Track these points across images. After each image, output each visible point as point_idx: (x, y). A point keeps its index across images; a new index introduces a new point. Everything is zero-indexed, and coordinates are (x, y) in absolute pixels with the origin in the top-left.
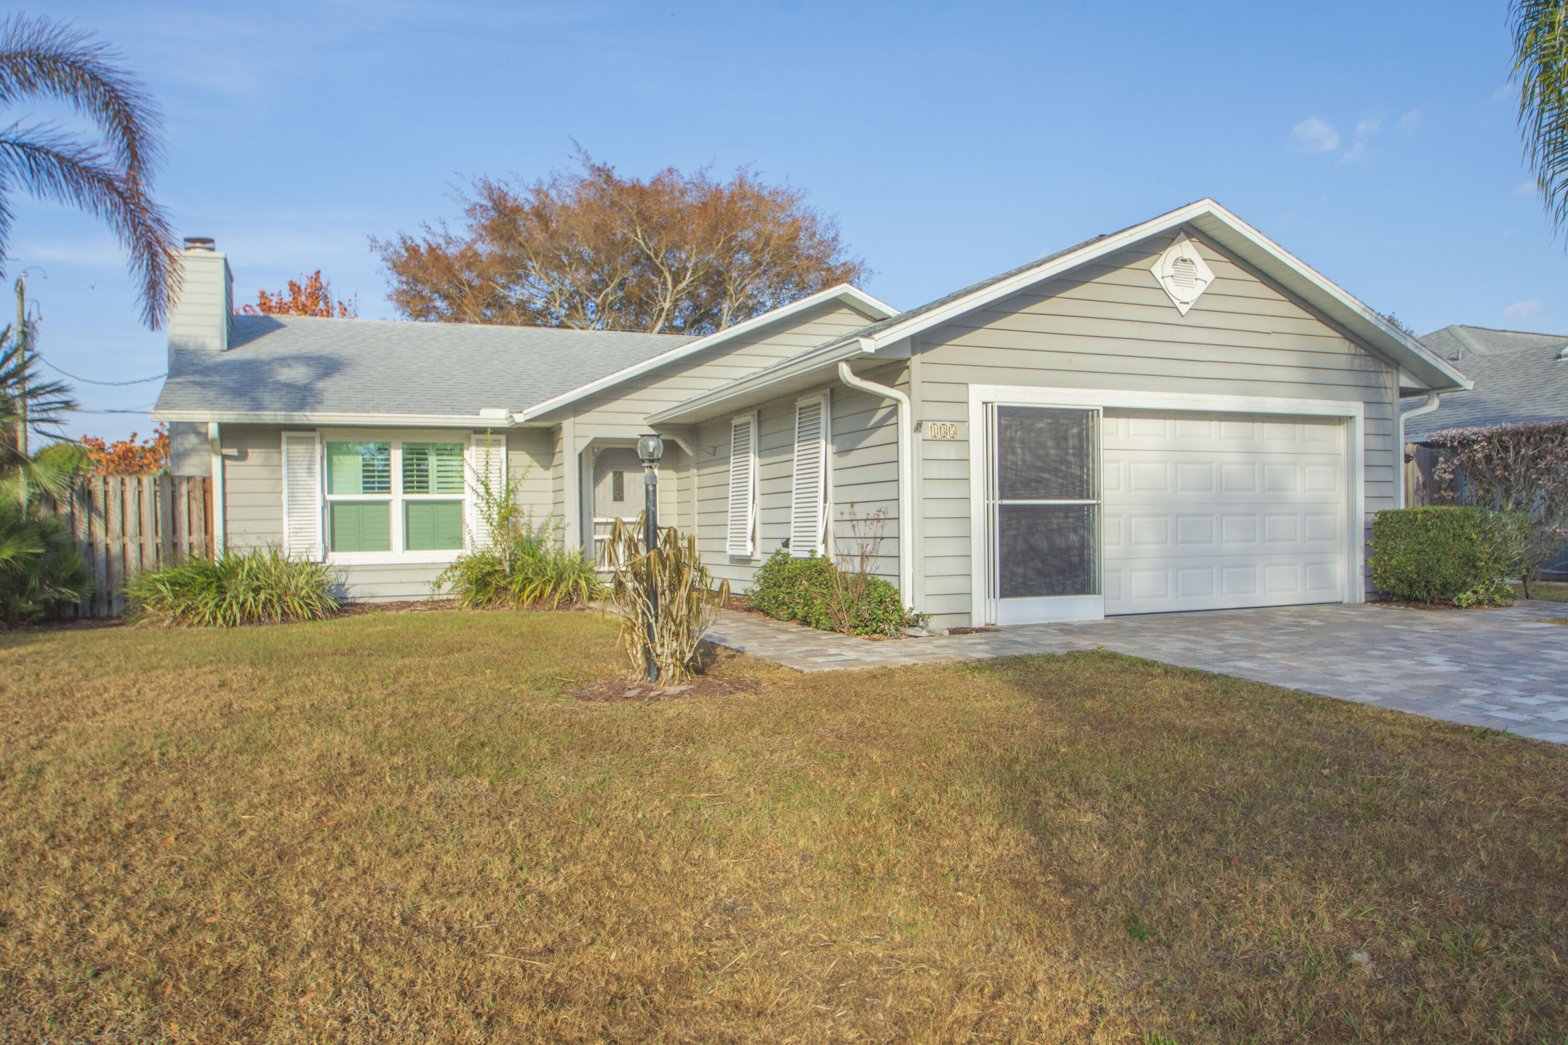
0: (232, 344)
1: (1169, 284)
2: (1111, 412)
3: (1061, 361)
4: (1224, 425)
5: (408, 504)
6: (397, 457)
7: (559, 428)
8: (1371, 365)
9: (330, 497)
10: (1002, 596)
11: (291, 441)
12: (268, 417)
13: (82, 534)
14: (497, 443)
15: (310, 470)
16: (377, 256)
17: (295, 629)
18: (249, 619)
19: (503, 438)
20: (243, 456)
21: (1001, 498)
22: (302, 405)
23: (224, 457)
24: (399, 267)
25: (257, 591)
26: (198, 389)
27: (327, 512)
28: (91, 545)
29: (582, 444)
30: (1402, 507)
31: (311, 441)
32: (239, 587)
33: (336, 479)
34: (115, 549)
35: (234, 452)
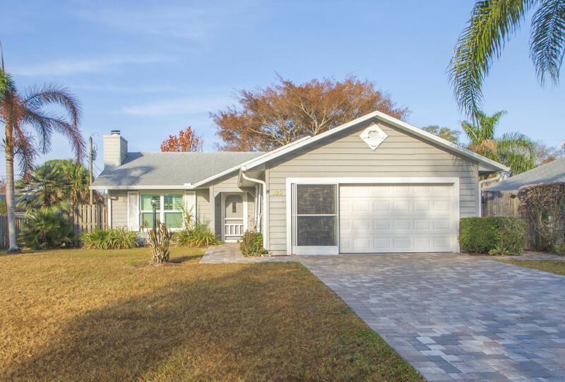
0: (123, 163)
1: (366, 140)
2: (341, 185)
3: (323, 169)
4: (395, 187)
5: (165, 214)
6: (162, 199)
7: (208, 189)
8: (464, 163)
9: (142, 211)
10: (298, 245)
11: (130, 194)
12: (121, 187)
13: (76, 222)
14: (193, 194)
15: (136, 203)
16: (212, 119)
17: (123, 250)
18: (110, 247)
19: (195, 192)
20: (117, 199)
21: (298, 213)
22: (133, 183)
23: (112, 200)
24: (221, 123)
25: (113, 239)
26: (105, 179)
27: (141, 216)
28: (78, 225)
29: (216, 194)
30: (480, 216)
31: (136, 194)
32: (108, 238)
33: (144, 205)
34: (85, 227)
35: (114, 198)
